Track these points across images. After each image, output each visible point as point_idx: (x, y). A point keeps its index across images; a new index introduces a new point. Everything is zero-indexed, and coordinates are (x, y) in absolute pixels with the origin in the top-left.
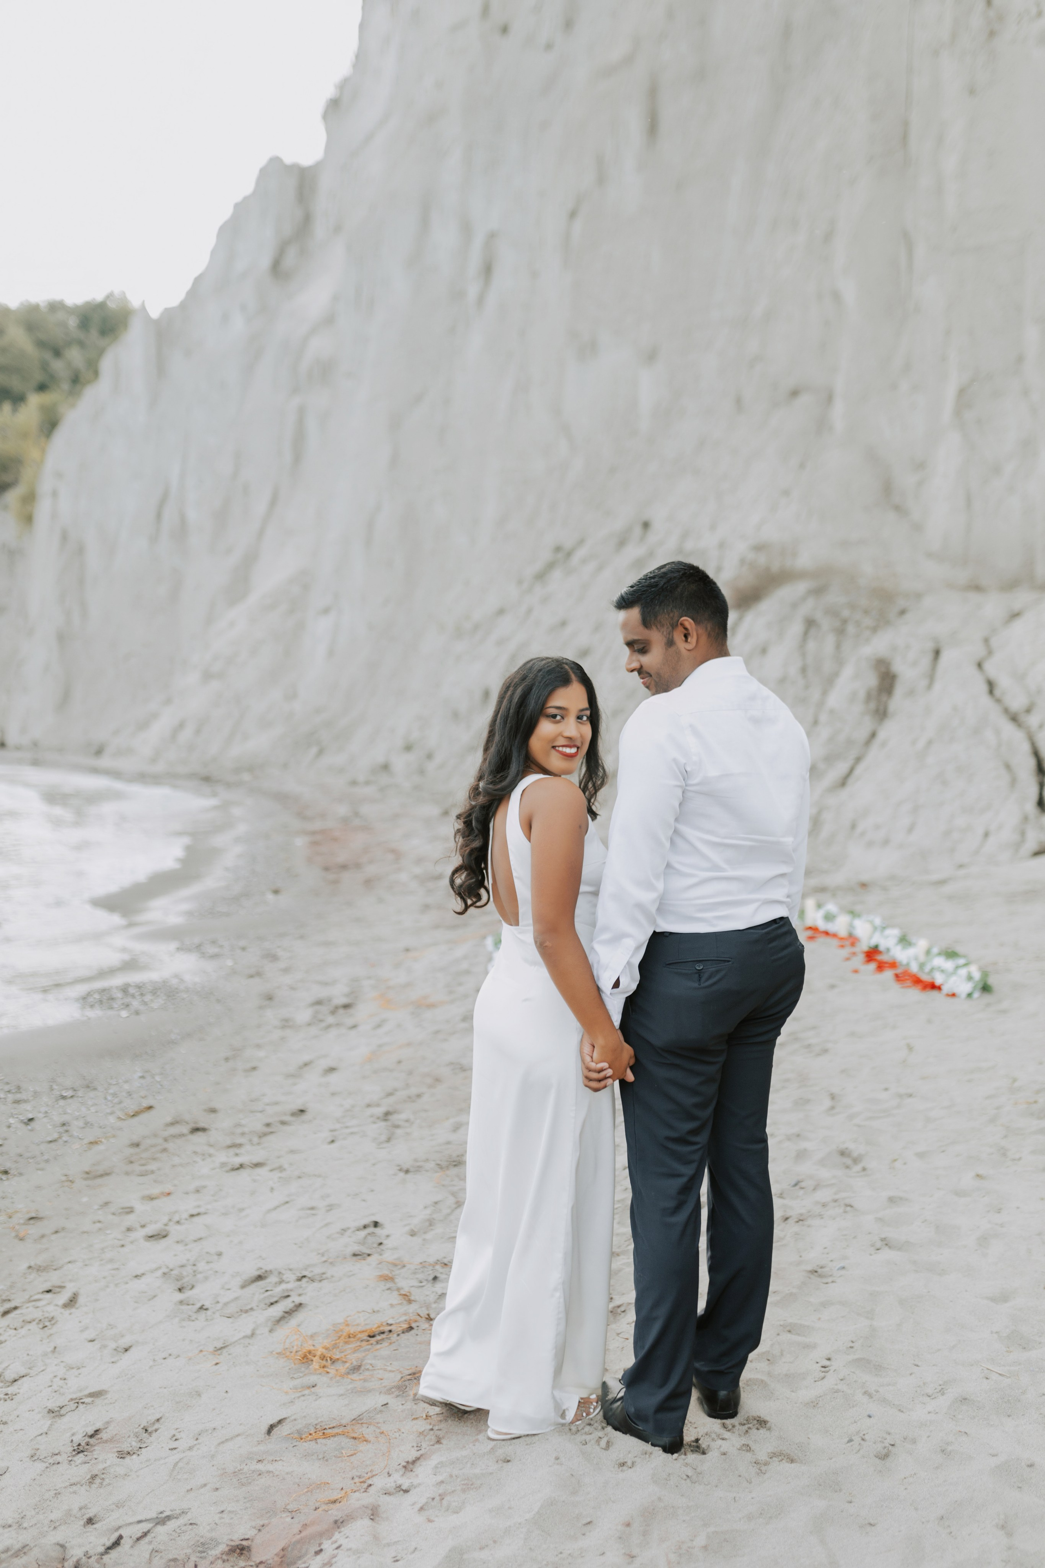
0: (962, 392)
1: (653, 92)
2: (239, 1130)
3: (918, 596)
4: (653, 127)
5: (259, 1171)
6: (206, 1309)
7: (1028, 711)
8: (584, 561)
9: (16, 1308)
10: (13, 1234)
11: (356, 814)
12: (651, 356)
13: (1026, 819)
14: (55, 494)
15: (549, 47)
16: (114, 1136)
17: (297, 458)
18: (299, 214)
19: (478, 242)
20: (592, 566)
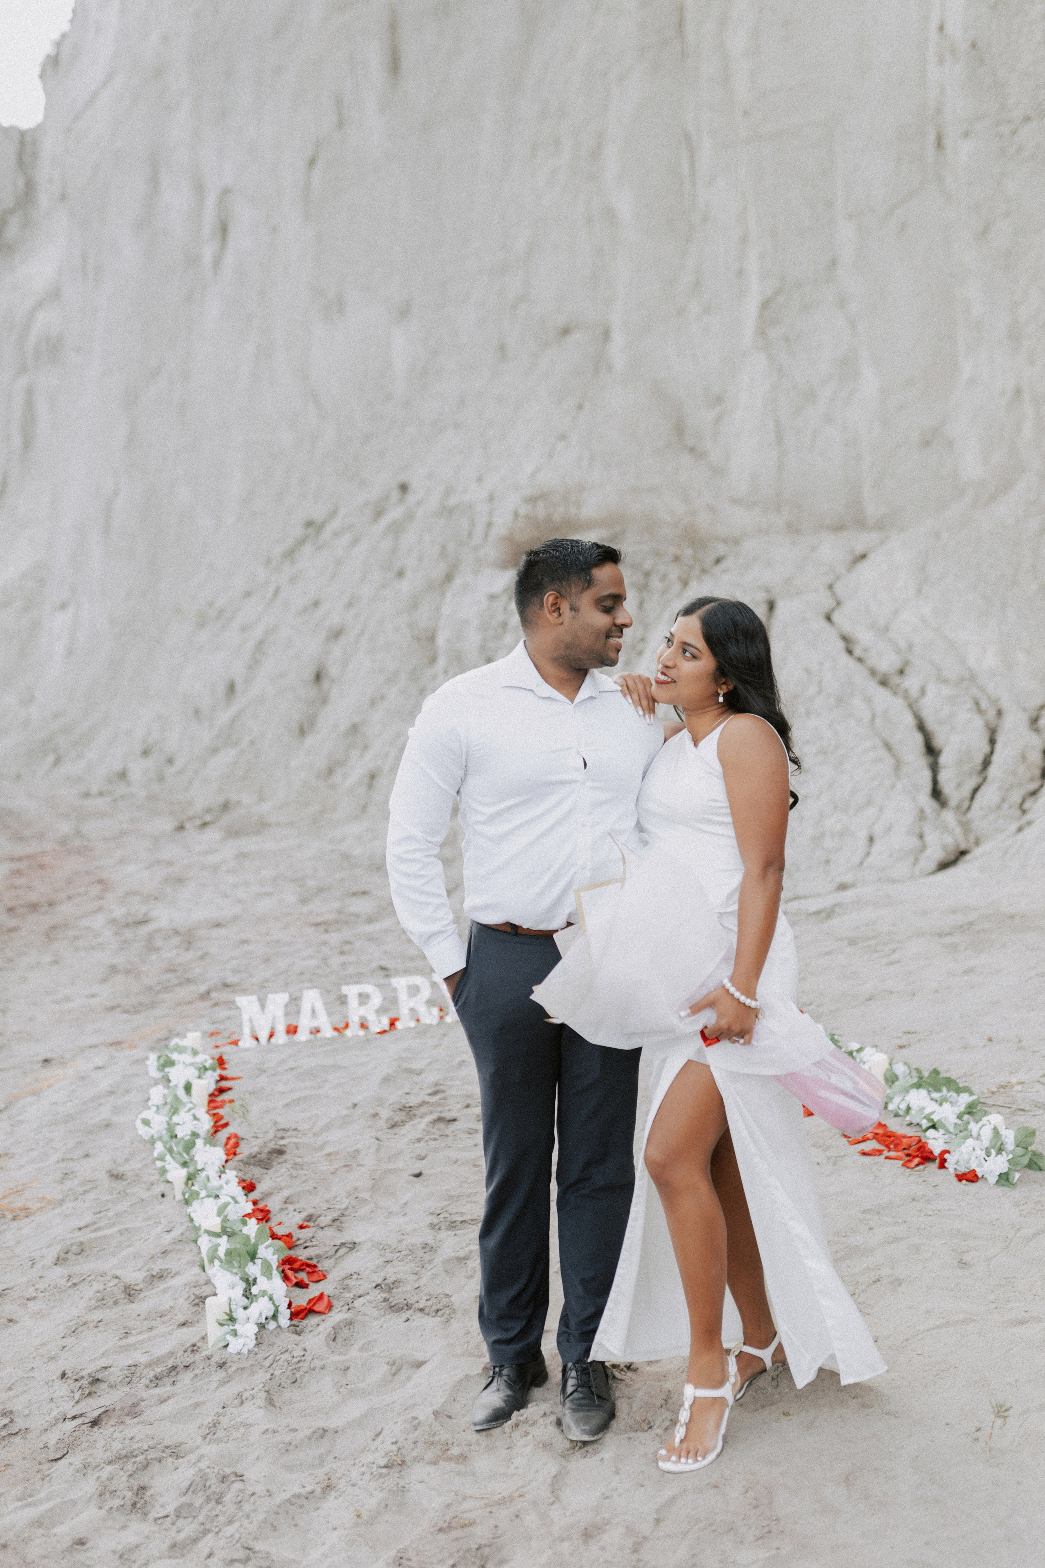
0: (765, 305)
3: (736, 542)
4: (394, 65)
7: (901, 672)
8: (336, 534)
11: (79, 833)
12: (404, 313)
13: (922, 815)
17: (27, 444)
18: (21, 182)
19: (211, 199)
20: (346, 539)
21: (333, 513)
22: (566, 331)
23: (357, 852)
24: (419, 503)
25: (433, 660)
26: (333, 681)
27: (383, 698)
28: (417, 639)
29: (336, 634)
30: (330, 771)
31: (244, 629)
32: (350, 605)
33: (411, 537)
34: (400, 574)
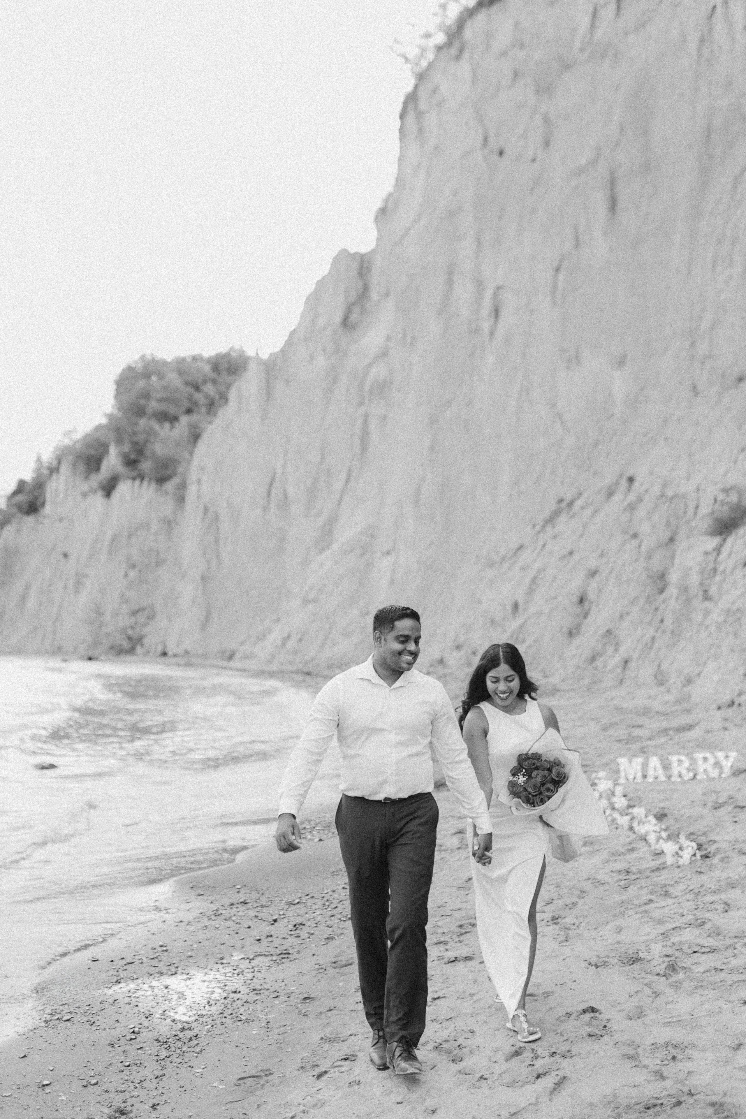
1: (612, 182)
2: (440, 931)
4: (613, 206)
5: (470, 963)
6: (485, 1079)
8: (582, 508)
9: (326, 1072)
10: (297, 1011)
12: (621, 362)
14: (199, 481)
15: (534, 160)
16: (342, 934)
17: (364, 449)
18: (360, 285)
19: (489, 294)
20: (588, 512)
21: (580, 494)
22: (740, 380)
23: (625, 705)
24: (646, 491)
25: (662, 591)
26: (592, 602)
27: (628, 614)
28: (649, 577)
29: (593, 573)
30: (594, 659)
31: (523, 569)
32: (602, 555)
33: (641, 513)
34: (635, 536)
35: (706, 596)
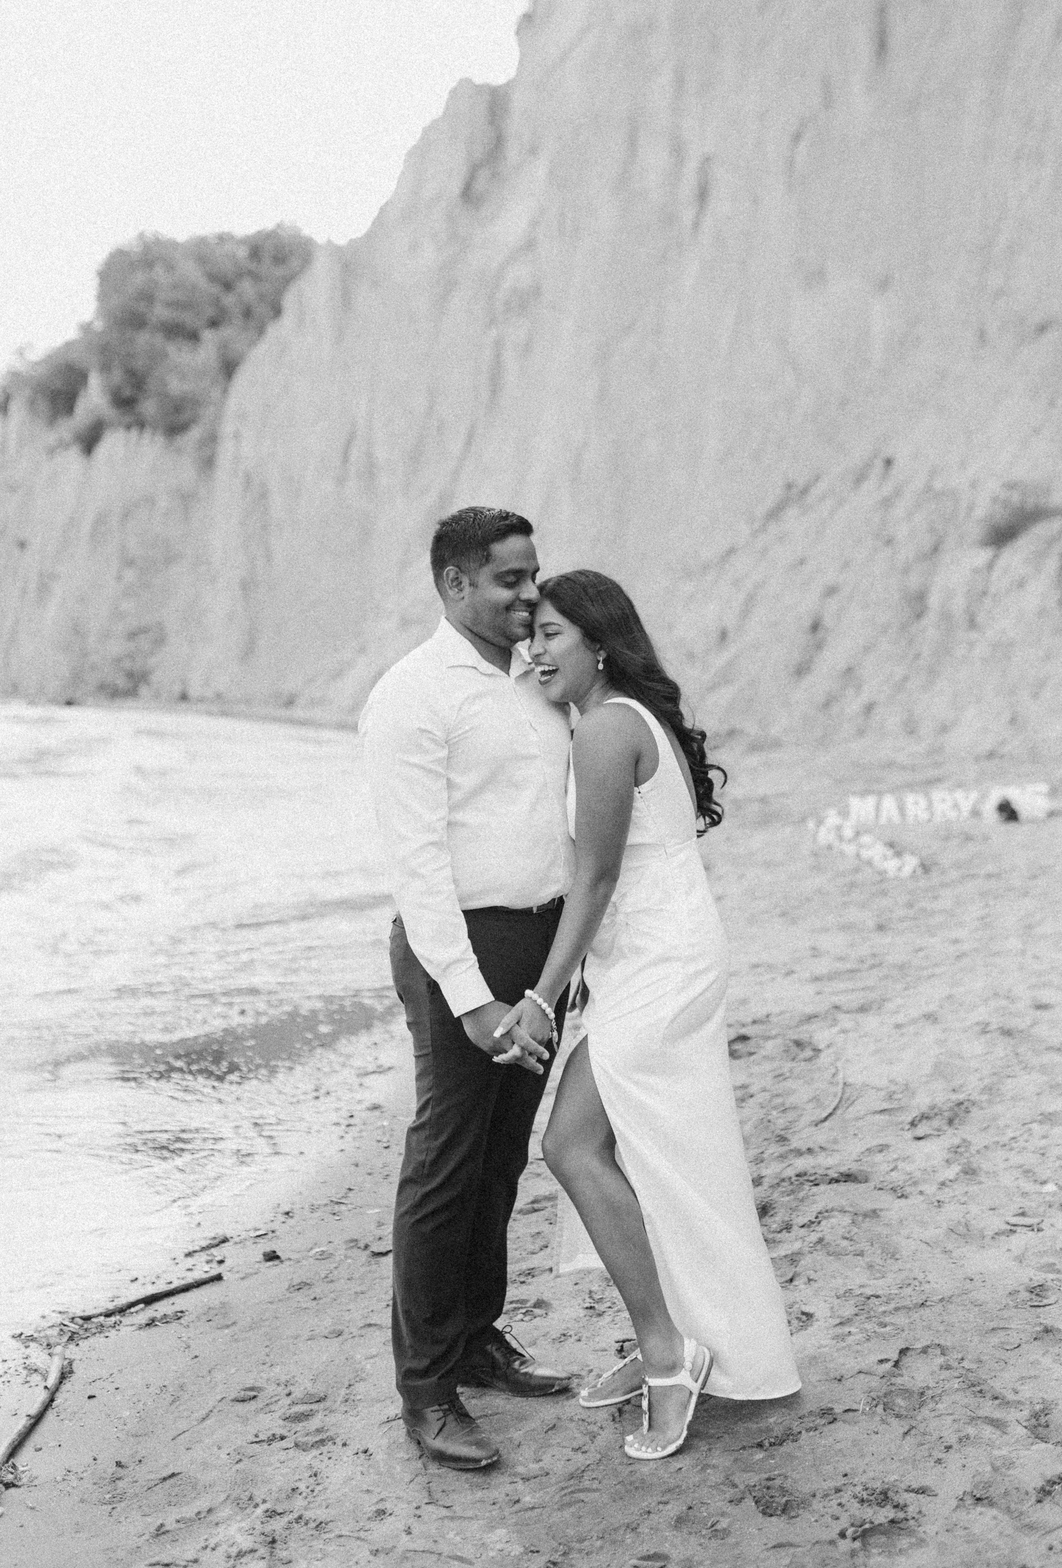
8: (823, 498)
12: (883, 285)
14: (237, 436)
17: (495, 392)
19: (692, 165)
20: (830, 503)
21: (817, 478)
23: (865, 760)
24: (907, 481)
25: (919, 616)
26: (828, 631)
27: (875, 646)
28: (904, 598)
30: (827, 705)
31: (734, 583)
32: (845, 567)
33: (899, 510)
34: (889, 542)
35: (972, 624)
